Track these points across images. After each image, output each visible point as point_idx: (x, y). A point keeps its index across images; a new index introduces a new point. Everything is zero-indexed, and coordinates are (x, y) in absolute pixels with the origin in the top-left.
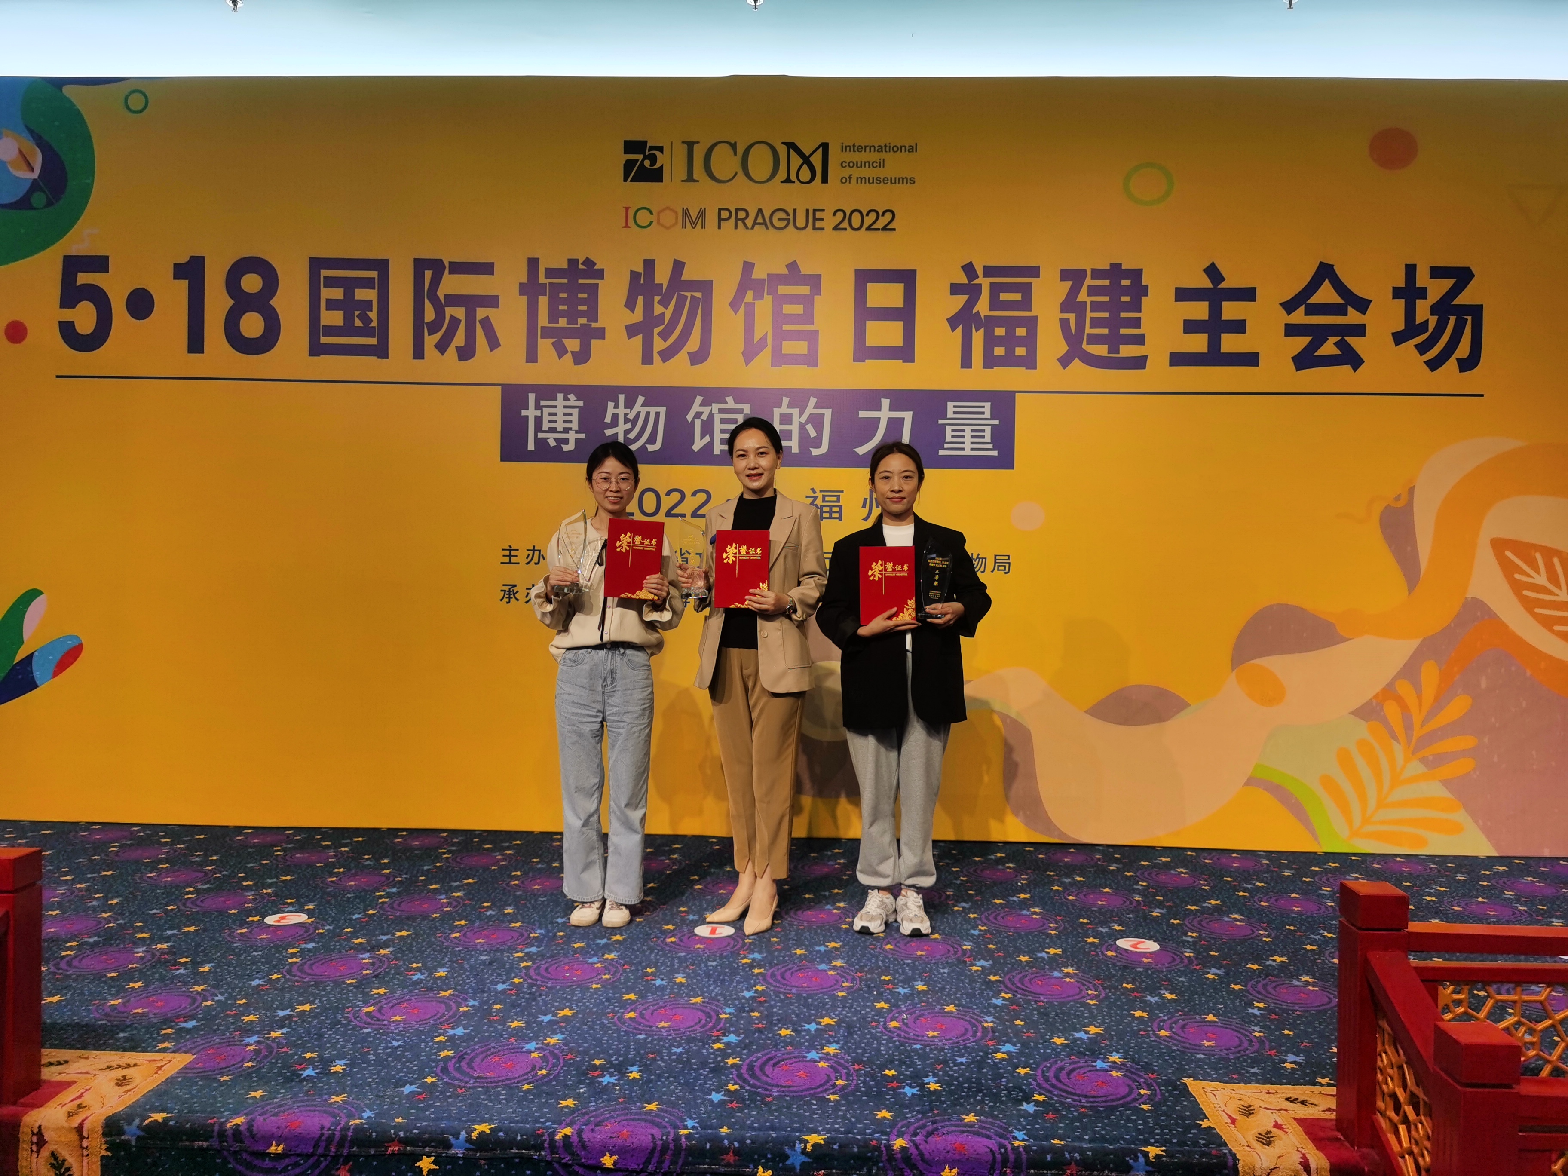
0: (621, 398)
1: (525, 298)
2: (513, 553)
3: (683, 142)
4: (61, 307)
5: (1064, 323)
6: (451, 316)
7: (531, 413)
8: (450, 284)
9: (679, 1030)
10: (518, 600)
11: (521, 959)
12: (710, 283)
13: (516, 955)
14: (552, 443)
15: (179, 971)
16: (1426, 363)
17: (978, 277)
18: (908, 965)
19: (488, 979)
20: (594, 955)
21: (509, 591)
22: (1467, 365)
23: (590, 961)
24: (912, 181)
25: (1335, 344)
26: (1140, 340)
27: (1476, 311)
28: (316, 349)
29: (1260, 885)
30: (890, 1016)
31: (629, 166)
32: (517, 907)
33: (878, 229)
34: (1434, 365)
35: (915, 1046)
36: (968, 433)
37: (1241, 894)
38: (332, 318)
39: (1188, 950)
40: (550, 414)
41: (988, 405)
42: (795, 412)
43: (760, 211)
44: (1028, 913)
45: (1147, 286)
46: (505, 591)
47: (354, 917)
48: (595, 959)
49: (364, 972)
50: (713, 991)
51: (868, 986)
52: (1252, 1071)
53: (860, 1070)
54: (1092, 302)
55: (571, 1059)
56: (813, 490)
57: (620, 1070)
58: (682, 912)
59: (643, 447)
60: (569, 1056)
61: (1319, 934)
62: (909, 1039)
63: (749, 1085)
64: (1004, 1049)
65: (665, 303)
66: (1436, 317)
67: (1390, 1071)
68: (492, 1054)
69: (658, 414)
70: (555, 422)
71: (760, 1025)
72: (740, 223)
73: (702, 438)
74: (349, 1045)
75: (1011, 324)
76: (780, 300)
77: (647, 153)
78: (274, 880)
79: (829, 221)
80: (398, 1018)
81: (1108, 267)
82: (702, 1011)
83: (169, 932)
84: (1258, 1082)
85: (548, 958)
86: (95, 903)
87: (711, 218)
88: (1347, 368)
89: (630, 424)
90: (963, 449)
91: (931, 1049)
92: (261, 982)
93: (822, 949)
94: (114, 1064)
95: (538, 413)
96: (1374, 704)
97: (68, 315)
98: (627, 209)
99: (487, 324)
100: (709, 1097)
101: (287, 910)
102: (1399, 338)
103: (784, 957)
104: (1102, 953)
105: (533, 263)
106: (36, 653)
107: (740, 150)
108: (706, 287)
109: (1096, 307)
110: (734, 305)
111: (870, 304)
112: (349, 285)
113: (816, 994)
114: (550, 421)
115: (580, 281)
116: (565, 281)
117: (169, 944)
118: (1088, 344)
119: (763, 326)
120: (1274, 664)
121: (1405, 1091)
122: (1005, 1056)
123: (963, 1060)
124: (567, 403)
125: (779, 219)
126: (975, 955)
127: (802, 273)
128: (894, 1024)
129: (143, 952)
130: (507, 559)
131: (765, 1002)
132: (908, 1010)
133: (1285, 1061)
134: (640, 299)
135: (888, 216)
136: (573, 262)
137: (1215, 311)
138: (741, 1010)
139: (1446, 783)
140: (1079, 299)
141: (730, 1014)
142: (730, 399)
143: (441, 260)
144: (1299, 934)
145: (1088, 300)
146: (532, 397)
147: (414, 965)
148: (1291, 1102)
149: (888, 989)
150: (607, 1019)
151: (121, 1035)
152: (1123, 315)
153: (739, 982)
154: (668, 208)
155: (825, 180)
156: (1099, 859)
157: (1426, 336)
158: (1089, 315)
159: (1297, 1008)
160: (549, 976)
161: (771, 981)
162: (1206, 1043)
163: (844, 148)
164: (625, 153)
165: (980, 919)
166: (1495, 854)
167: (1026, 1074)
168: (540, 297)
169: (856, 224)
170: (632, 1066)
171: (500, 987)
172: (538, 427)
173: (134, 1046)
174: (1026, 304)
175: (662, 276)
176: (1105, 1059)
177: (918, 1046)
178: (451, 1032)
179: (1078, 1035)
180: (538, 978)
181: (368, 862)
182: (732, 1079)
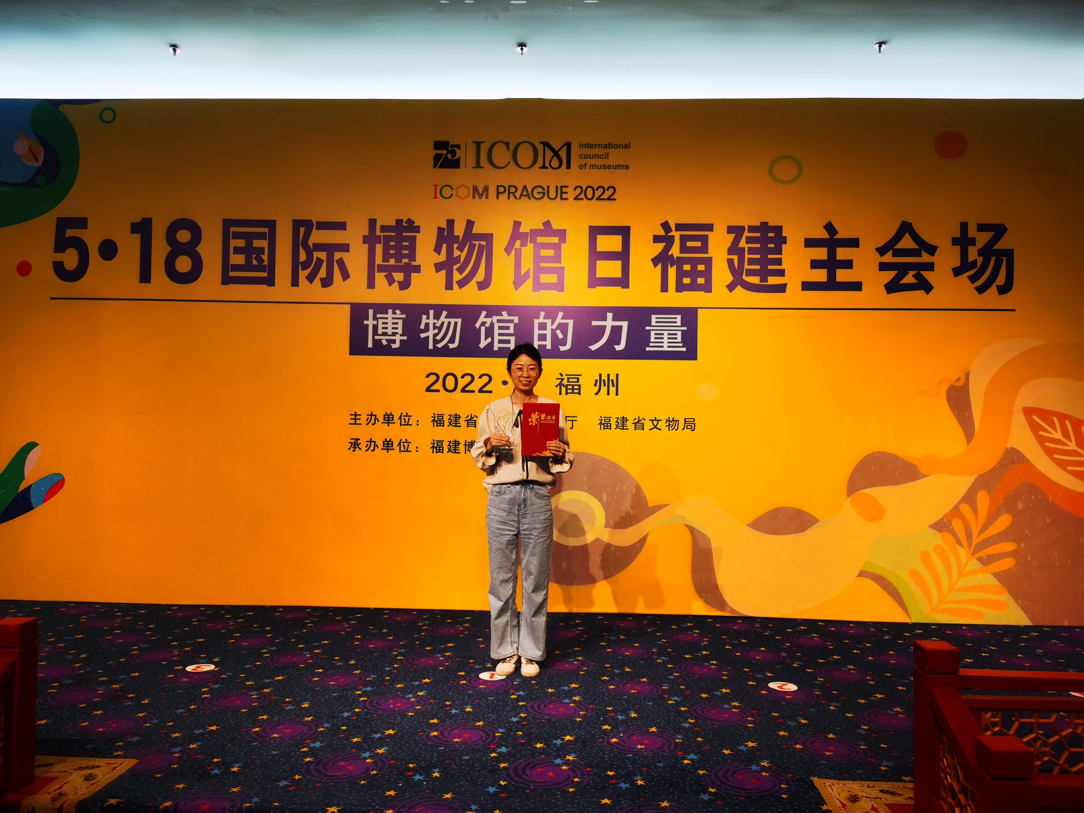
0: (431, 312)
1: (367, 245)
2: (358, 417)
3: (473, 142)
4: (55, 252)
5: (730, 262)
6: (317, 257)
7: (370, 322)
8: (317, 237)
9: (467, 744)
10: (360, 449)
11: (360, 696)
12: (492, 235)
13: (357, 693)
14: (385, 343)
15: (127, 703)
16: (975, 288)
17: (671, 231)
18: (624, 699)
19: (337, 709)
20: (410, 693)
21: (355, 443)
22: (1004, 290)
23: (407, 696)
24: (627, 167)
25: (913, 276)
26: (781, 273)
27: (1009, 254)
28: (226, 280)
29: (868, 645)
30: (612, 734)
31: (437, 158)
32: (357, 660)
33: (604, 199)
34: (981, 290)
35: (628, 755)
36: (666, 336)
37: (855, 651)
38: (237, 259)
39: (817, 690)
40: (383, 323)
41: (679, 317)
42: (549, 322)
43: (525, 187)
44: (708, 664)
45: (786, 237)
46: (351, 443)
47: (247, 667)
48: (411, 696)
49: (253, 704)
50: (491, 717)
51: (597, 714)
52: (858, 772)
53: (590, 771)
54: (748, 248)
55: (393, 764)
56: (561, 374)
57: (427, 771)
58: (471, 663)
59: (446, 346)
60: (392, 762)
61: (907, 679)
62: (624, 750)
63: (514, 781)
64: (689, 757)
65: (461, 249)
66: (982, 258)
67: (948, 770)
68: (340, 760)
69: (456, 323)
70: (387, 328)
71: (523, 741)
72: (511, 195)
73: (486, 339)
74: (243, 754)
75: (694, 262)
76: (538, 247)
77: (449, 149)
78: (192, 641)
79: (571, 194)
80: (276, 735)
81: (759, 225)
82: (483, 731)
83: (121, 677)
84: (861, 779)
85: (379, 695)
86: (70, 657)
87: (492, 192)
88: (922, 292)
89: (437, 330)
90: (662, 347)
91: (639, 757)
92: (183, 711)
93: (566, 688)
94: (83, 766)
95: (375, 322)
96: (945, 520)
97: (59, 257)
98: (436, 186)
99: (341, 263)
100: (488, 789)
101: (201, 662)
102: (957, 272)
103: (540, 694)
104: (758, 692)
105: (372, 223)
106: (33, 486)
107: (512, 147)
108: (489, 238)
109: (751, 251)
110: (508, 250)
111: (599, 249)
112: (249, 237)
113: (561, 720)
114: (383, 328)
115: (404, 234)
116: (394, 234)
117: (121, 685)
118: (746, 276)
119: (527, 264)
120: (876, 492)
121: (958, 784)
122: (689, 762)
123: (661, 765)
124: (395, 316)
125: (538, 193)
126: (671, 693)
127: (553, 228)
128: (614, 740)
129: (103, 690)
130: (353, 421)
131: (527, 725)
132: (624, 730)
133: (881, 765)
134: (444, 246)
135: (611, 191)
136: (399, 222)
137: (832, 254)
138: (509, 730)
139: (996, 575)
140: (740, 246)
141: (502, 733)
142: (505, 313)
143: (311, 220)
144: (893, 679)
145: (747, 246)
146: (371, 312)
147: (287, 700)
148: (884, 793)
149: (611, 716)
150: (418, 736)
151: (88, 746)
152: (770, 256)
153: (508, 711)
154: (463, 185)
155: (568, 167)
156: (758, 627)
157: (975, 270)
158: (747, 256)
159: (890, 729)
160: (379, 707)
161: (530, 710)
162: (828, 754)
163: (581, 146)
164: (434, 149)
165: (675, 668)
166: (1030, 623)
167: (703, 774)
168: (377, 245)
169: (590, 196)
170: (435, 768)
171: (346, 715)
172: (375, 332)
173: (98, 753)
174: (704, 248)
175: (459, 231)
176: (758, 764)
177: (630, 755)
178: (312, 745)
179: (740, 748)
180: (371, 708)
181: (257, 629)
182: (503, 777)
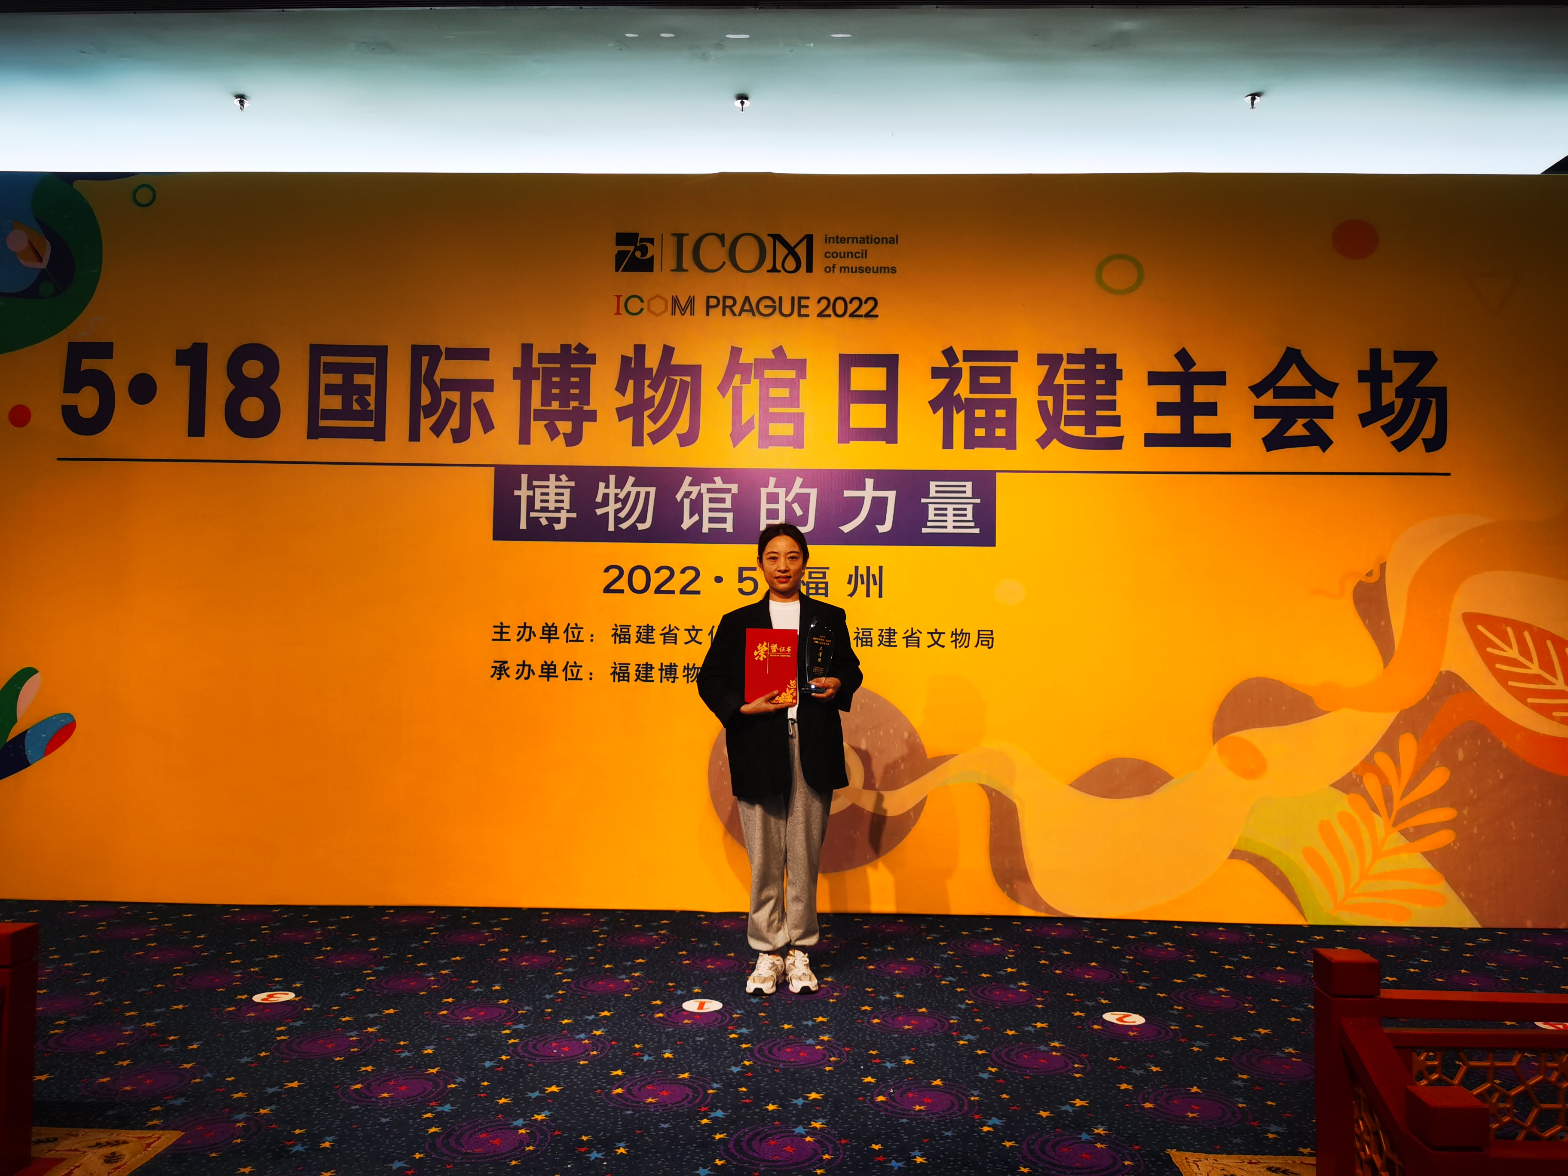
0: (612, 478)
1: (518, 382)
2: (504, 630)
3: (673, 234)
4: (65, 392)
5: (1042, 405)
6: (447, 400)
7: (523, 493)
8: (447, 370)
9: (666, 1106)
10: (508, 676)
11: (509, 1037)
12: (699, 367)
13: (505, 1032)
14: (544, 522)
15: (167, 1049)
16: (1393, 443)
17: (958, 361)
18: (895, 1039)
19: (475, 1056)
20: (582, 1032)
21: (500, 667)
22: (1433, 445)
23: (578, 1037)
24: (894, 270)
25: (1303, 425)
26: (1115, 421)
27: (1440, 393)
28: (314, 432)
29: (1246, 958)
30: (877, 1090)
31: (620, 257)
32: (504, 985)
33: (861, 316)
34: (1401, 445)
35: (902, 1120)
36: (950, 512)
37: (1227, 967)
38: (332, 402)
39: (1174, 1024)
40: (542, 494)
41: (969, 484)
42: (782, 491)
43: (747, 299)
44: (1015, 987)
45: (1121, 370)
46: (495, 667)
47: (342, 995)
48: (583, 1036)
49: (352, 1050)
50: (700, 1066)
51: (855, 1061)
52: (1235, 1141)
53: (847, 1144)
54: (1068, 385)
55: (559, 1135)
57: (608, 1146)
58: (671, 987)
59: (634, 526)
60: (557, 1133)
61: (1304, 1006)
62: (896, 1113)
63: (736, 1160)
64: (990, 1122)
65: (655, 387)
66: (1401, 400)
67: (1366, 1137)
68: (480, 1130)
69: (647, 494)
70: (547, 501)
71: (747, 1101)
72: (727, 310)
73: (691, 516)
74: (337, 1122)
75: (990, 406)
76: (766, 384)
77: (638, 245)
78: (262, 959)
79: (814, 308)
80: (386, 1095)
81: (1083, 352)
82: (689, 1086)
83: (158, 1010)
84: (1240, 1153)
85: (536, 1034)
86: (83, 982)
87: (700, 305)
88: (1316, 449)
89: (620, 503)
90: (946, 527)
91: (917, 1123)
92: (249, 1059)
93: (810, 1023)
94: (103, 1141)
95: (531, 493)
96: (1354, 776)
97: (71, 399)
98: (618, 297)
99: (481, 407)
100: (698, 1172)
101: (275, 988)
102: (1366, 420)
103: (771, 1032)
104: (1089, 1027)
105: (527, 349)
106: (29, 732)
107: (728, 241)
108: (695, 371)
109: (1072, 390)
110: (723, 388)
111: (853, 387)
112: (348, 371)
113: (803, 1069)
114: (542, 501)
115: (573, 366)
116: (558, 366)
117: (158, 1022)
118: (1065, 425)
119: (751, 408)
120: (1254, 736)
121: (1381, 1157)
122: (990, 1129)
123: (950, 1134)
124: (559, 484)
125: (766, 306)
126: (962, 1030)
127: (788, 358)
128: (881, 1098)
129: (132, 1030)
130: (498, 636)
131: (753, 1077)
132: (894, 1084)
133: (1268, 1131)
134: (631, 383)
135: (871, 304)
136: (565, 348)
137: (1187, 394)
138: (728, 1085)
139: (1428, 855)
140: (1056, 382)
141: (717, 1089)
142: (718, 479)
143: (438, 346)
144: (1283, 1006)
145: (1065, 383)
146: (524, 478)
147: (402, 1043)
148: (1273, 1171)
149: (875, 1063)
150: (595, 1095)
151: (110, 1113)
152: (1099, 397)
153: (726, 1058)
154: (658, 296)
155: (809, 269)
156: (1086, 933)
157: (1392, 417)
158: (1066, 397)
159: (1280, 1079)
160: (537, 1052)
161: (758, 1056)
162: (1191, 1115)
163: (828, 240)
164: (617, 245)
165: (967, 993)
166: (1477, 925)
167: (1011, 1146)
168: (533, 381)
169: (840, 311)
170: (620, 1142)
171: (488, 1064)
172: (531, 507)
173: (124, 1123)
174: (1005, 386)
175: (652, 360)
176: (1090, 1132)
177: (905, 1121)
178: (439, 1109)
179: (1064, 1108)
180: (525, 1054)
181: (356, 940)
182: (720, 1155)
